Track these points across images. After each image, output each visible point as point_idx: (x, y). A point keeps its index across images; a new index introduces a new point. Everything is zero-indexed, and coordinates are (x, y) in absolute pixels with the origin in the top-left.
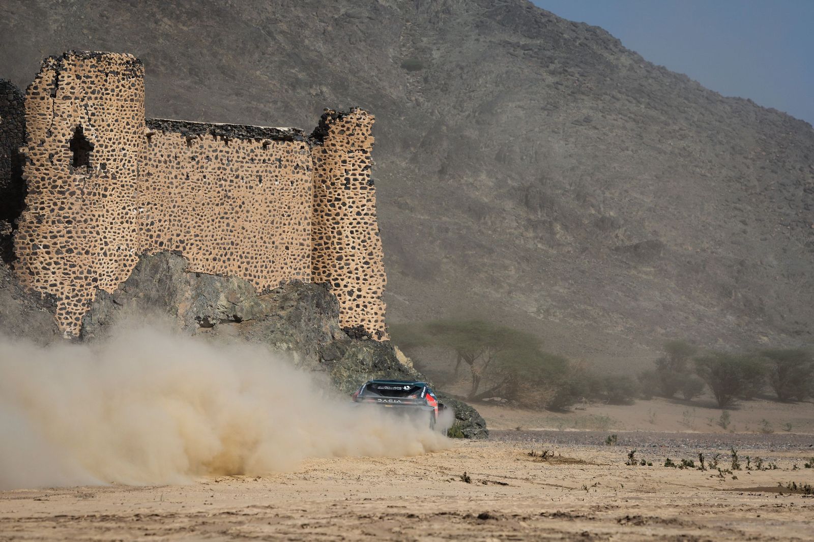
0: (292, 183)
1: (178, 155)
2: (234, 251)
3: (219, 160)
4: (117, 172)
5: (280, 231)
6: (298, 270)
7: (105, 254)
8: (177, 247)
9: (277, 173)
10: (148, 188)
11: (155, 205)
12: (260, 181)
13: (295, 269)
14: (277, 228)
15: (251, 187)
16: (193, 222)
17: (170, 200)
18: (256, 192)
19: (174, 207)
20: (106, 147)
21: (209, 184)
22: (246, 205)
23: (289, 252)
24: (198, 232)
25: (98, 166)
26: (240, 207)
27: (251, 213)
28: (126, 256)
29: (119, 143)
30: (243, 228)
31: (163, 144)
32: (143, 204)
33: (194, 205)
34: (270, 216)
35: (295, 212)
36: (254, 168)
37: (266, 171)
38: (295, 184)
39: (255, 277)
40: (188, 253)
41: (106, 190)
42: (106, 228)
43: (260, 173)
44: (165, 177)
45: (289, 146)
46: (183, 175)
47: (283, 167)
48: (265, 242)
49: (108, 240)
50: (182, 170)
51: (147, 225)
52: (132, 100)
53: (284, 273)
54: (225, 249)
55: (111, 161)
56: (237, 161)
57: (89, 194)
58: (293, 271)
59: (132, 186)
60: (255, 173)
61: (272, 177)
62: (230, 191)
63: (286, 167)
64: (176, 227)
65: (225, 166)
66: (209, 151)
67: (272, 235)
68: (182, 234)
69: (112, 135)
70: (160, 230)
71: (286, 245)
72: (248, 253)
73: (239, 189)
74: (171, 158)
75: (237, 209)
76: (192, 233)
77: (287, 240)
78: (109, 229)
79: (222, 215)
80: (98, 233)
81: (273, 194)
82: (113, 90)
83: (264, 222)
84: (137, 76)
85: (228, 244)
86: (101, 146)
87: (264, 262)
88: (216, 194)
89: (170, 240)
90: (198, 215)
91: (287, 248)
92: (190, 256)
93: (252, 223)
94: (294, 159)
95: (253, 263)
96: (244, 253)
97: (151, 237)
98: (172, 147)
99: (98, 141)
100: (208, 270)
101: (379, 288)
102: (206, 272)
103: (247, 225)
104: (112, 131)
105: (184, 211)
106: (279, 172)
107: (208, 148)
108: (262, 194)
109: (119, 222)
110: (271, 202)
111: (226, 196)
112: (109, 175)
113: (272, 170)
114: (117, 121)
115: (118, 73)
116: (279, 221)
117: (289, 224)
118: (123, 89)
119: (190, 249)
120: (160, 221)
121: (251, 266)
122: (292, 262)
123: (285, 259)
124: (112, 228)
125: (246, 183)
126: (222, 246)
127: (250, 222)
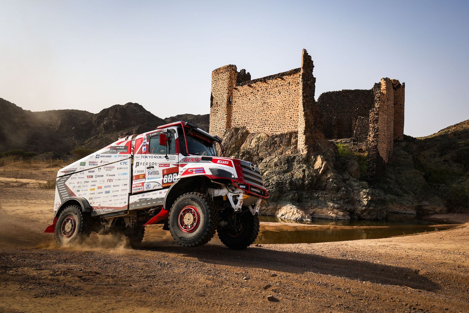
0: (295, 91)
1: (247, 92)
2: (266, 123)
3: (262, 90)
4: (221, 104)
5: (288, 111)
6: (296, 127)
7: (216, 131)
8: (244, 125)
9: (288, 89)
10: (235, 107)
11: (237, 112)
12: (280, 94)
13: (294, 126)
14: (287, 110)
15: (275, 97)
16: (251, 115)
17: (242, 109)
18: (277, 98)
19: (244, 111)
20: (218, 97)
21: (258, 100)
22: (273, 104)
23: (292, 119)
24: (252, 118)
25: (215, 103)
26: (270, 105)
27: (275, 107)
28: (222, 130)
29: (222, 94)
30: (271, 114)
31: (241, 91)
32: (233, 112)
33: (251, 109)
34: (283, 107)
35: (295, 103)
36: (277, 89)
37: (283, 89)
38: (296, 91)
39: (275, 132)
40: (248, 126)
41: (218, 110)
42: (217, 123)
43: (280, 91)
44: (241, 102)
45: (294, 76)
46: (248, 99)
47: (291, 86)
48: (280, 117)
49: (217, 126)
50: (248, 98)
51: (234, 119)
52: (226, 79)
53: (289, 128)
54: (262, 123)
55: (219, 101)
56: (270, 89)
57: (212, 113)
58: (293, 127)
59: (225, 107)
60: (277, 91)
61: (285, 91)
62: (266, 101)
63: (292, 85)
64: (244, 118)
65: (265, 92)
66: (258, 88)
67: (284, 114)
68: (246, 120)
69: (219, 93)
70: (238, 120)
71: (291, 117)
72: (273, 123)
73: (270, 99)
74: (244, 94)
75: (269, 107)
76: (250, 119)
77: (291, 115)
78: (218, 123)
79: (262, 110)
80: (214, 125)
81: (285, 97)
82: (220, 78)
83: (280, 109)
84: (228, 71)
85: (264, 121)
86: (216, 97)
87: (280, 125)
88: (260, 103)
89: (242, 123)
90: (253, 112)
91: (291, 118)
92: (249, 128)
93: (275, 111)
94: (296, 81)
95: (275, 126)
96: (271, 123)
97: (235, 123)
98: (244, 90)
99: (215, 96)
100: (255, 131)
101: (302, 129)
102: (255, 132)
103: (273, 112)
104: (219, 91)
105: (247, 112)
106: (289, 88)
107: (258, 87)
108: (280, 99)
109: (221, 120)
110: (284, 101)
111: (264, 103)
112: (218, 105)
113: (285, 88)
114: (221, 87)
115: (222, 72)
116: (287, 107)
117: (292, 108)
118: (223, 77)
119: (249, 125)
120: (238, 117)
121: (274, 128)
122: (293, 123)
123: (290, 123)
124: (218, 122)
125: (273, 96)
126: (261, 122)
127: (274, 110)
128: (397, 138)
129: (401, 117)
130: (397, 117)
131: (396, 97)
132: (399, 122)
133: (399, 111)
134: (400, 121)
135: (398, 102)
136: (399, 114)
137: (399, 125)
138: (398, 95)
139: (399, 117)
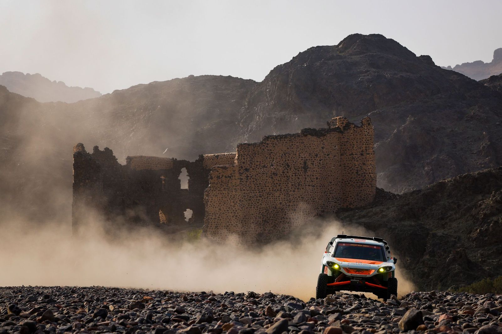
128: (348, 204)
129: (353, 173)
130: (346, 173)
131: (343, 144)
132: (350, 181)
133: (348, 165)
134: (352, 180)
135: (347, 151)
136: (350, 168)
137: (349, 185)
138: (346, 141)
139: (349, 173)
